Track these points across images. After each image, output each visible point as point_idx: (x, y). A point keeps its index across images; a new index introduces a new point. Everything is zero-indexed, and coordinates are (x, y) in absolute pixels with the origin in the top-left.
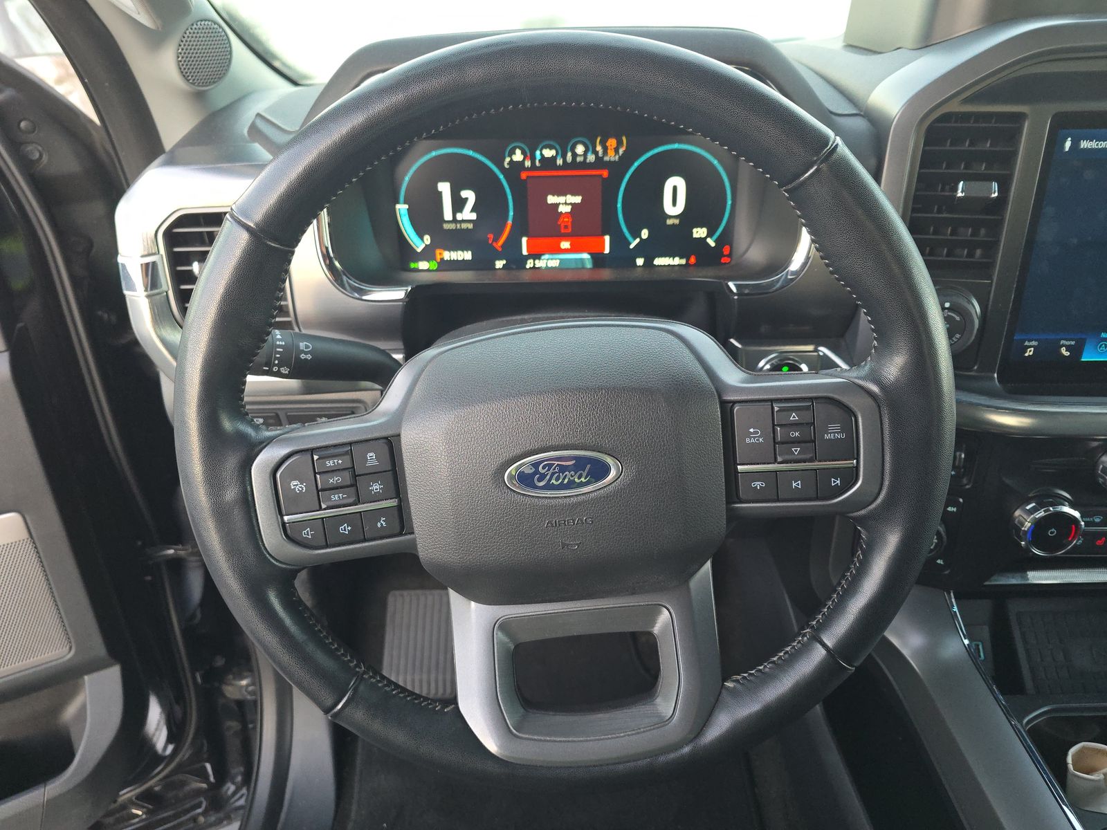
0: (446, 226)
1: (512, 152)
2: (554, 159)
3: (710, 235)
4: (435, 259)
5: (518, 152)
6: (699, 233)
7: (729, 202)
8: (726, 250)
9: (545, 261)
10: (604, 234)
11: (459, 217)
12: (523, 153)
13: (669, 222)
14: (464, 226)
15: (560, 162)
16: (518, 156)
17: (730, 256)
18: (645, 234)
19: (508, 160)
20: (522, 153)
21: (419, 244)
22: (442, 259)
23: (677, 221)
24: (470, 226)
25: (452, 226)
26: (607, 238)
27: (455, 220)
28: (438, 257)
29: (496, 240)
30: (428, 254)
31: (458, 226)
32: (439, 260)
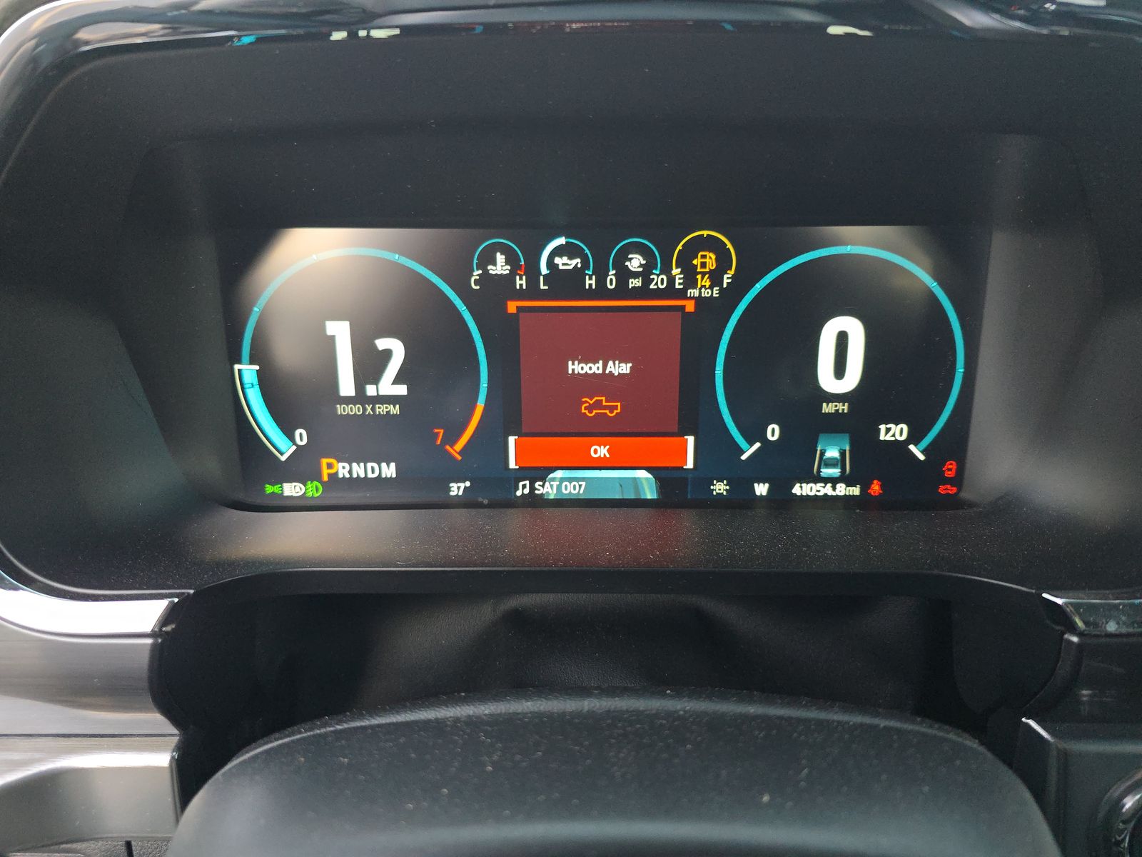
0: (341, 410)
1: (488, 259)
2: (578, 274)
3: (915, 437)
4: (317, 476)
5: (500, 258)
6: (895, 432)
7: (960, 370)
8: (950, 469)
9: (555, 484)
10: (683, 433)
11: (371, 390)
12: (511, 259)
13: (828, 408)
14: (382, 409)
15: (591, 282)
16: (500, 267)
17: (958, 480)
18: (773, 432)
19: (477, 273)
20: (507, 262)
21: (283, 446)
22: (333, 476)
23: (844, 408)
24: (395, 410)
25: (356, 410)
26: (691, 440)
27: (360, 397)
28: (326, 472)
29: (452, 438)
30: (301, 467)
31: (369, 408)
32: (325, 478)
